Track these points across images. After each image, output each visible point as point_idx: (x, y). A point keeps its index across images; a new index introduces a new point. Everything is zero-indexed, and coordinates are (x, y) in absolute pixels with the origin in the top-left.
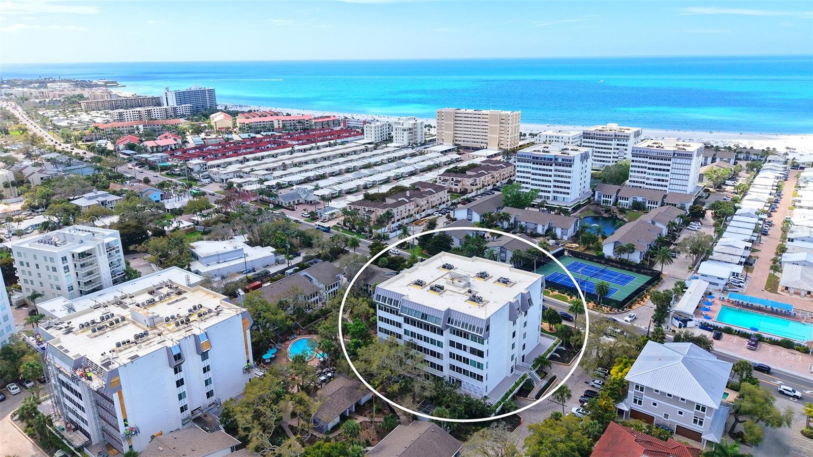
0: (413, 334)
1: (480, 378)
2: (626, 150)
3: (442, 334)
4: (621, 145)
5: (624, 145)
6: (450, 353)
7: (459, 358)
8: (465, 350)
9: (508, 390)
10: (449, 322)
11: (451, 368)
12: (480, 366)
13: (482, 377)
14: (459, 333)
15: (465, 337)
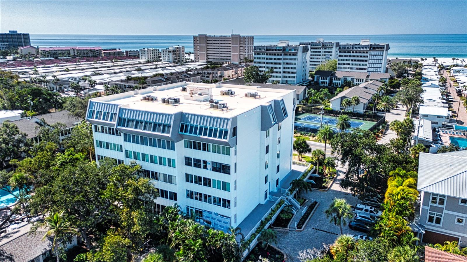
0: (136, 155)
1: (226, 203)
2: (331, 55)
3: (173, 149)
4: (327, 52)
5: (329, 52)
6: (187, 175)
7: (198, 180)
8: (205, 167)
9: (263, 219)
10: (182, 131)
11: (188, 196)
12: (225, 186)
13: (229, 201)
14: (196, 146)
15: (204, 150)
